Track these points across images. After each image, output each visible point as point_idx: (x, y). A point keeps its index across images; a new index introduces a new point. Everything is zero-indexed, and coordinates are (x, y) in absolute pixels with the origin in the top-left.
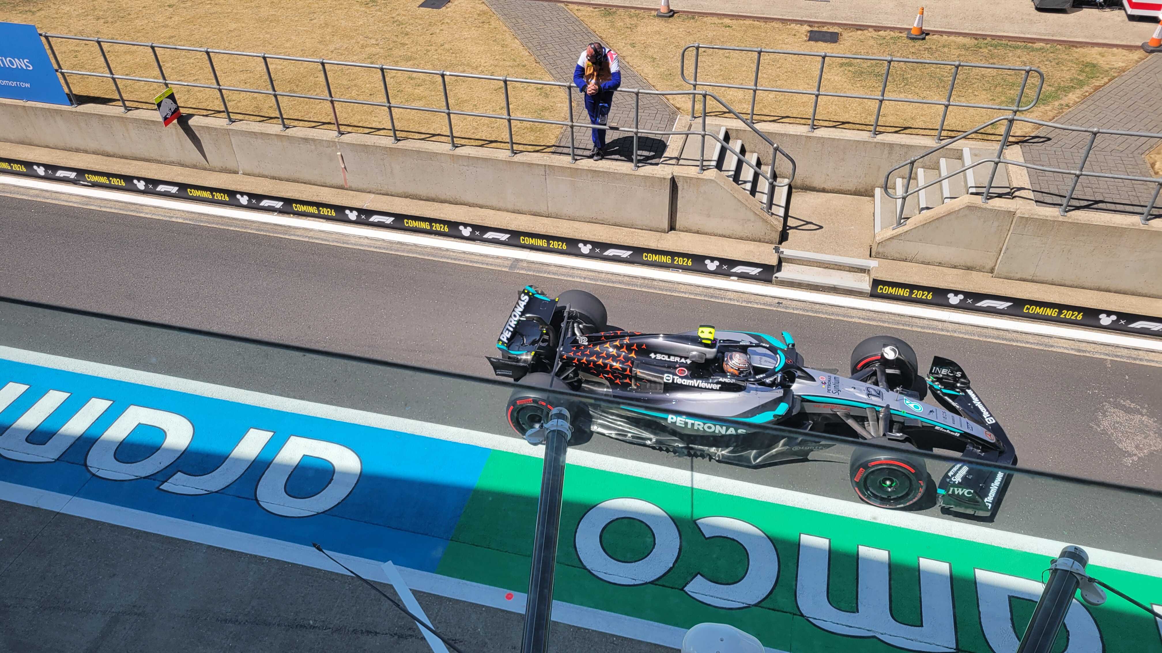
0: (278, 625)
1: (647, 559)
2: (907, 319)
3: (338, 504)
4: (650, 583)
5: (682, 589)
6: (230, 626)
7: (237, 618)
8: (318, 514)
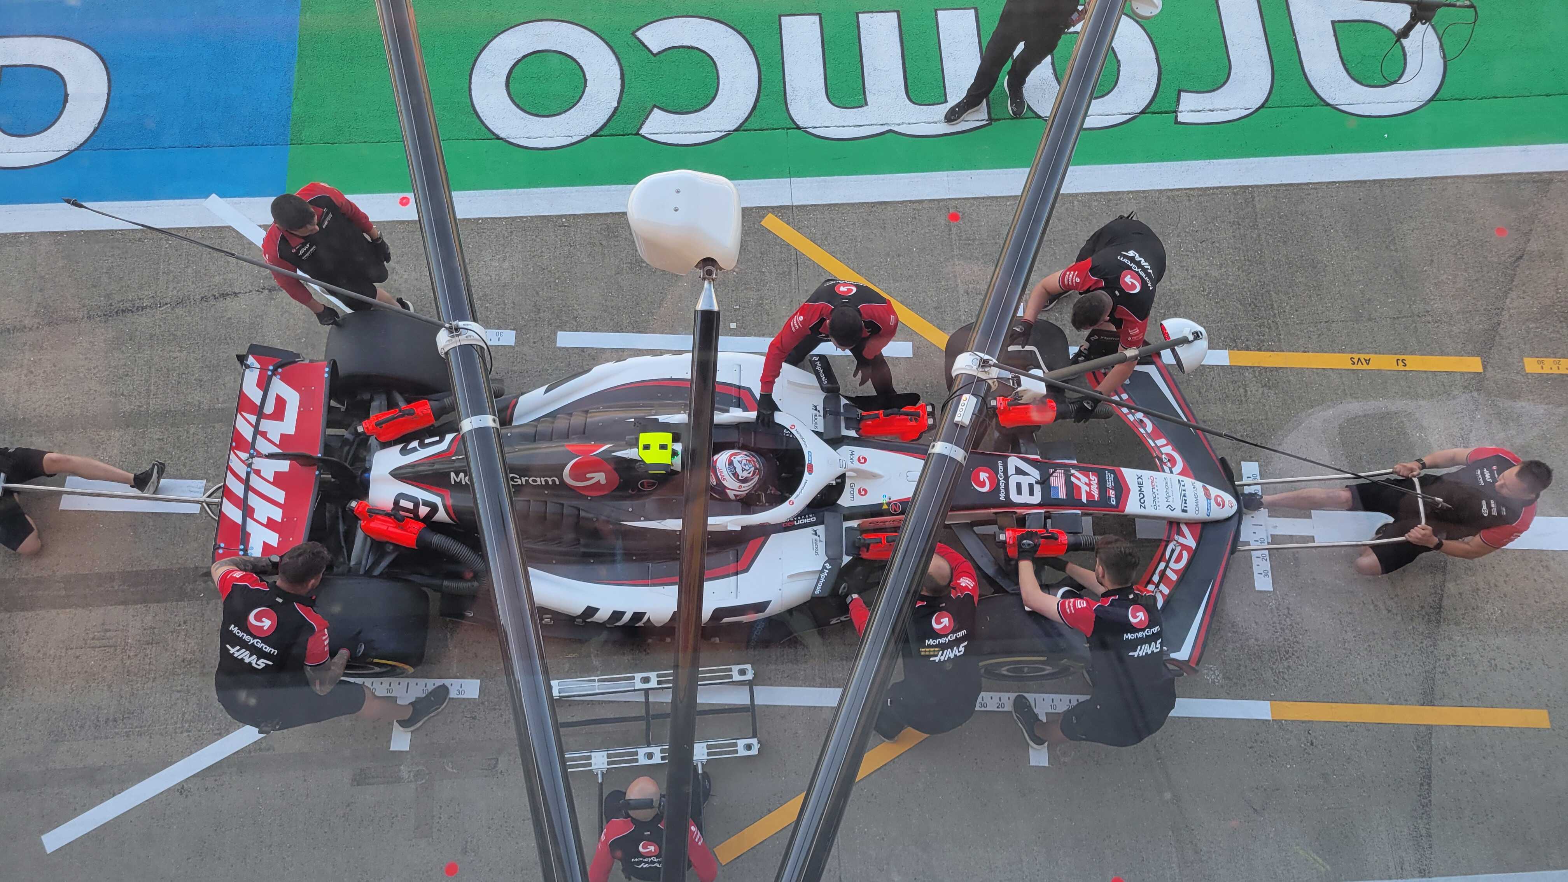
0: (89, 318)
1: (579, 104)
3: (95, 130)
4: (593, 135)
5: (637, 134)
6: (18, 337)
7: (22, 323)
8: (70, 152)
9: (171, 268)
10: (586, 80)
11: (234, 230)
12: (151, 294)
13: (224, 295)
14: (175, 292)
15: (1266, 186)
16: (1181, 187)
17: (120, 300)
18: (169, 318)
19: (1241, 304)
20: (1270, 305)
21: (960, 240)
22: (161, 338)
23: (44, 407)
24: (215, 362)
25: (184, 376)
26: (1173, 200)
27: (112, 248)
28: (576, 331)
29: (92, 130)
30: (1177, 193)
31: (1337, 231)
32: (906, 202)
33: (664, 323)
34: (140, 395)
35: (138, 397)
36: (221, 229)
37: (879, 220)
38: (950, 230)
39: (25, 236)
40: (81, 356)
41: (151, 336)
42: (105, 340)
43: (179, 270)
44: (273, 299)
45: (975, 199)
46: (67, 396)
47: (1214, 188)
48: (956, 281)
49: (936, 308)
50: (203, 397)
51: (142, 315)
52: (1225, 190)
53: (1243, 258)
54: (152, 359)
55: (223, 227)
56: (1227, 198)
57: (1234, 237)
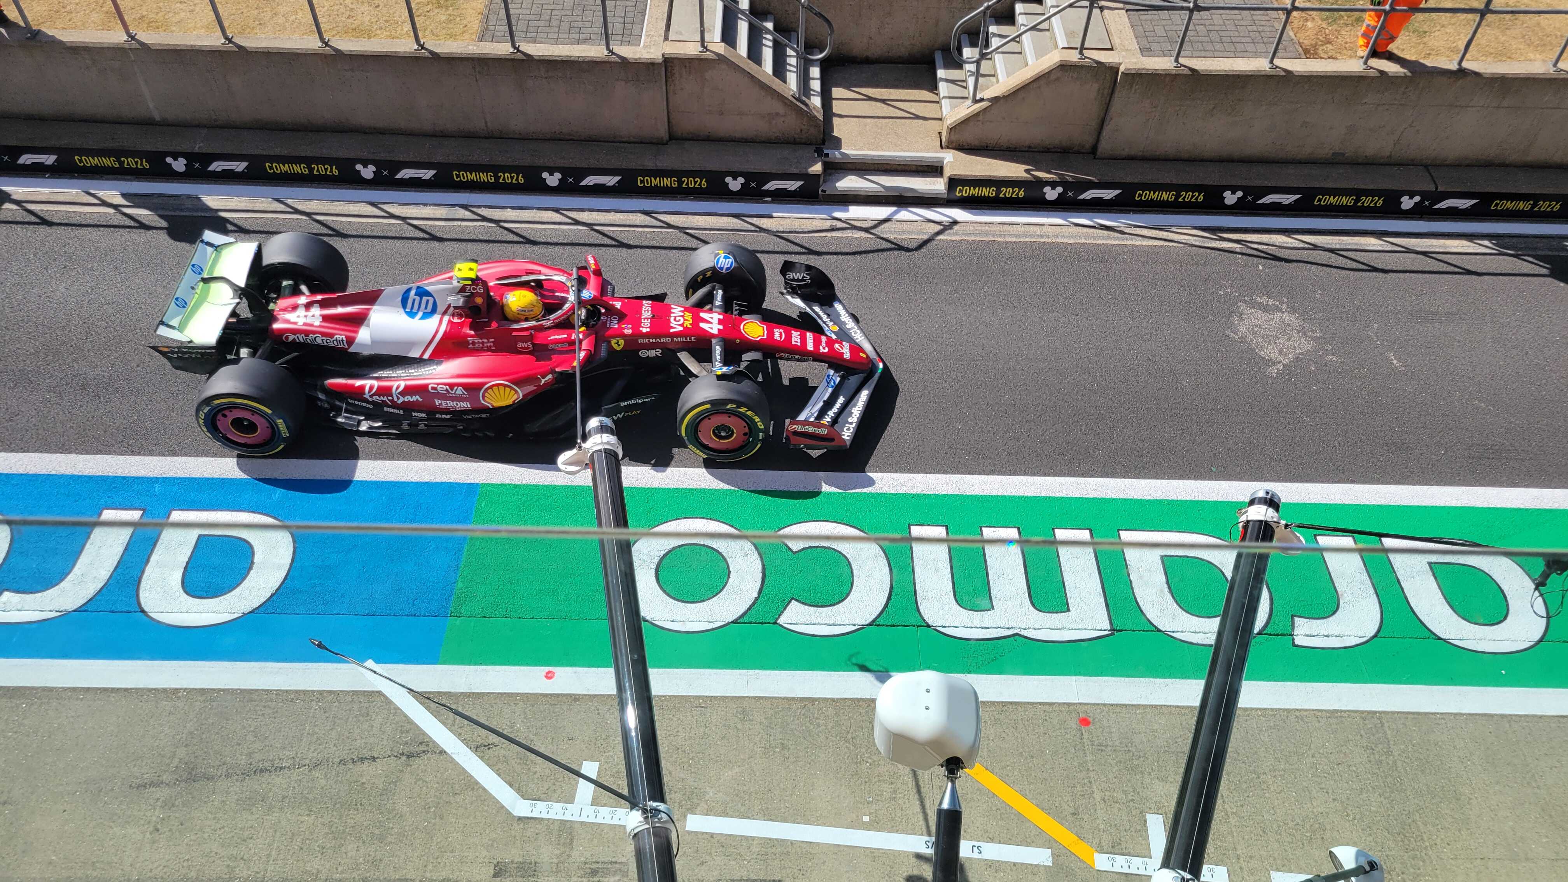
0: (227, 776)
1: (722, 593)
2: (996, 228)
3: (272, 595)
4: (732, 622)
5: (775, 623)
6: (153, 792)
7: (161, 779)
8: (245, 614)
9: (317, 730)
10: (729, 572)
11: (384, 695)
12: (292, 754)
13: (362, 760)
14: (315, 754)
15: (1393, 713)
16: (1308, 708)
17: (260, 759)
18: (305, 780)
19: (1388, 833)
20: (1419, 836)
21: (1093, 745)
22: (293, 800)
23: (161, 867)
24: (341, 828)
25: (307, 842)
26: (1302, 719)
27: (264, 707)
28: (707, 815)
29: (270, 595)
30: (1305, 713)
31: (1473, 763)
32: (1037, 703)
33: (795, 812)
34: (259, 860)
35: (257, 862)
36: (371, 693)
37: (1011, 720)
38: (1082, 735)
39: (184, 691)
40: (210, 816)
41: (284, 797)
42: (238, 800)
43: (323, 732)
44: (408, 765)
45: (1104, 705)
46: (186, 858)
47: (1341, 711)
48: (1091, 787)
49: (1074, 814)
50: (323, 865)
51: (278, 776)
52: (1353, 714)
53: (1382, 784)
54: (280, 822)
55: (373, 692)
56: (1356, 722)
57: (1370, 762)
